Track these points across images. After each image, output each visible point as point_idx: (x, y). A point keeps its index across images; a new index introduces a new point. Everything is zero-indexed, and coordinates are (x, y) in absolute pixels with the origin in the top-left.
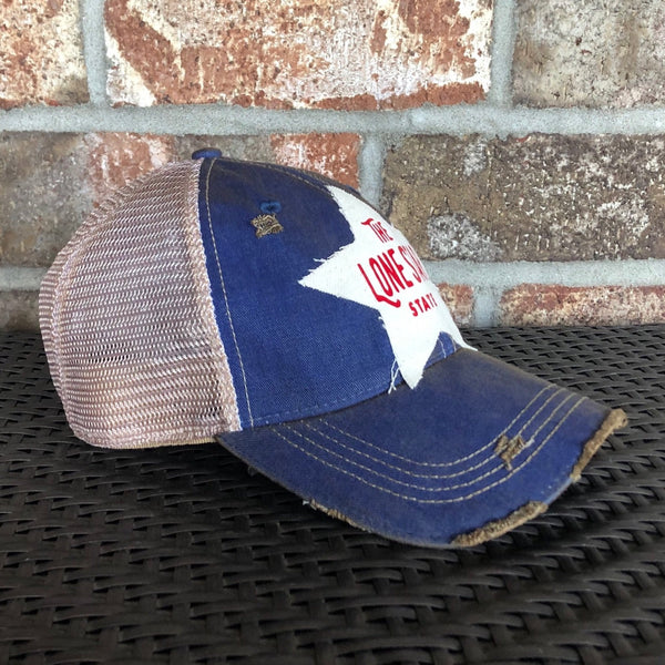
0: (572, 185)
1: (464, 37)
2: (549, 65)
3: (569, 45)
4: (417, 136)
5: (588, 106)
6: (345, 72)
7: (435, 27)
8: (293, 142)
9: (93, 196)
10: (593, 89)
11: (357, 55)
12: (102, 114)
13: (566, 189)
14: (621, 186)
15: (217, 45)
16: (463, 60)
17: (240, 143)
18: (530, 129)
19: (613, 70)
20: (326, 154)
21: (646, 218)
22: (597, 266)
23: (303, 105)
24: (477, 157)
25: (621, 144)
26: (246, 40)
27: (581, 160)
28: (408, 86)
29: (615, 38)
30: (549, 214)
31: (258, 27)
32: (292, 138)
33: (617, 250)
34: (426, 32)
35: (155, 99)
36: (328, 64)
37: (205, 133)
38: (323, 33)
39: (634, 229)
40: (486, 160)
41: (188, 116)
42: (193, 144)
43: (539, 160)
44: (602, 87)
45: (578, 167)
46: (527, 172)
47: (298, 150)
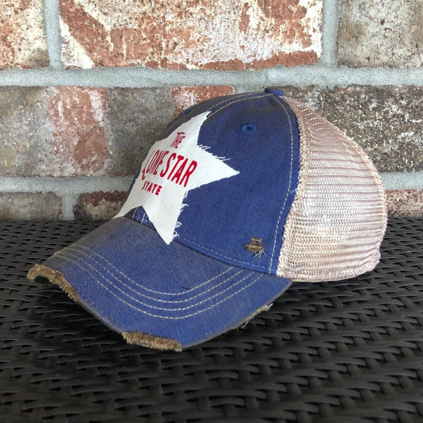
0: (380, 120)
1: (303, 20)
2: (362, 38)
3: (376, 24)
5: (390, 66)
6: (222, 44)
7: (283, 13)
8: (187, 92)
9: (53, 129)
10: (393, 54)
11: (230, 33)
12: (58, 74)
13: (376, 123)
15: (135, 27)
16: (302, 35)
17: (151, 93)
18: (350, 82)
19: (407, 41)
22: (398, 176)
23: (194, 67)
24: (314, 101)
25: (414, 92)
26: (155, 24)
27: (386, 103)
28: (265, 53)
29: (408, 20)
30: (364, 140)
31: (162, 15)
32: (186, 89)
33: (412, 165)
34: (277, 16)
35: (94, 64)
36: (210, 39)
37: (128, 86)
38: (206, 18)
40: (320, 103)
41: (116, 75)
42: (120, 94)
43: (356, 103)
44: (399, 53)
45: (384, 108)
46: (348, 112)
47: (190, 97)
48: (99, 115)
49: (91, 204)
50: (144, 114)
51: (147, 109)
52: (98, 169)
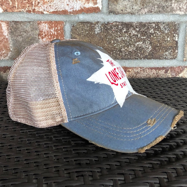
0: (128, 37)
2: (119, 1)
4: (81, 22)
5: (131, 14)
6: (59, 3)
8: (44, 23)
10: (133, 8)
13: (126, 38)
14: (142, 37)
17: (29, 23)
18: (114, 20)
19: (139, 3)
20: (54, 27)
21: (150, 47)
22: (136, 61)
23: (47, 13)
24: (99, 28)
25: (142, 25)
27: (130, 29)
28: (77, 8)
30: (121, 46)
32: (44, 22)
33: (142, 56)
35: (3, 11)
36: (54, 1)
37: (18, 20)
39: (147, 50)
40: (101, 29)
41: (13, 16)
42: (15, 24)
43: (117, 30)
44: (135, 8)
45: (129, 32)
46: (114, 33)
47: (46, 26)
48: (6, 33)
49: (3, 72)
50: (26, 33)
51: (27, 30)
52: (6, 56)
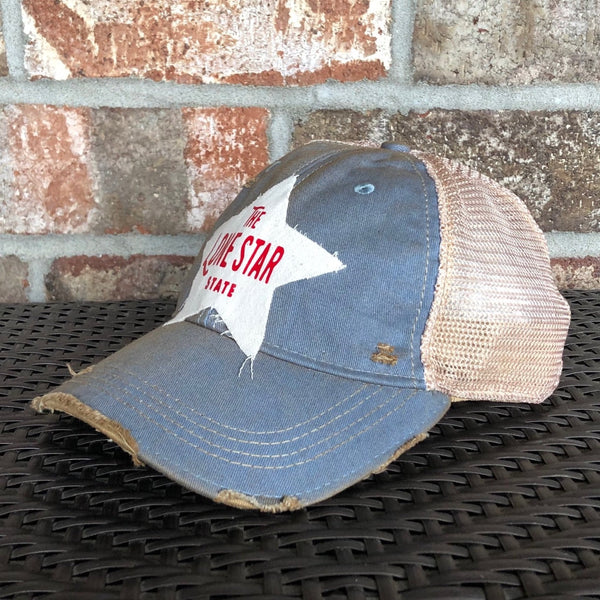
0: (474, 159)
1: (364, 17)
2: (448, 43)
3: (467, 24)
4: (322, 111)
5: (487, 83)
6: (251, 49)
7: (336, 6)
8: (204, 115)
9: (13, 165)
10: (491, 66)
11: (263, 33)
12: (21, 87)
14: (521, 161)
15: (128, 22)
16: (364, 38)
17: (152, 115)
18: (431, 105)
19: (510, 48)
20: (236, 127)
21: (548, 192)
23: (213, 80)
24: (381, 131)
25: (521, 119)
26: (156, 18)
27: (481, 135)
28: (312, 64)
29: (511, 18)
31: (166, 6)
32: (202, 112)
34: (327, 11)
35: (71, 73)
36: (235, 41)
37: (119, 105)
38: (229, 12)
39: (537, 202)
40: (390, 135)
41: (103, 90)
42: (108, 116)
43: (440, 135)
44: (499, 65)
45: (479, 142)
46: (430, 146)
47: (209, 123)
48: (79, 146)
49: (70, 274)
50: (144, 146)
51: (147, 138)
52: (79, 223)
